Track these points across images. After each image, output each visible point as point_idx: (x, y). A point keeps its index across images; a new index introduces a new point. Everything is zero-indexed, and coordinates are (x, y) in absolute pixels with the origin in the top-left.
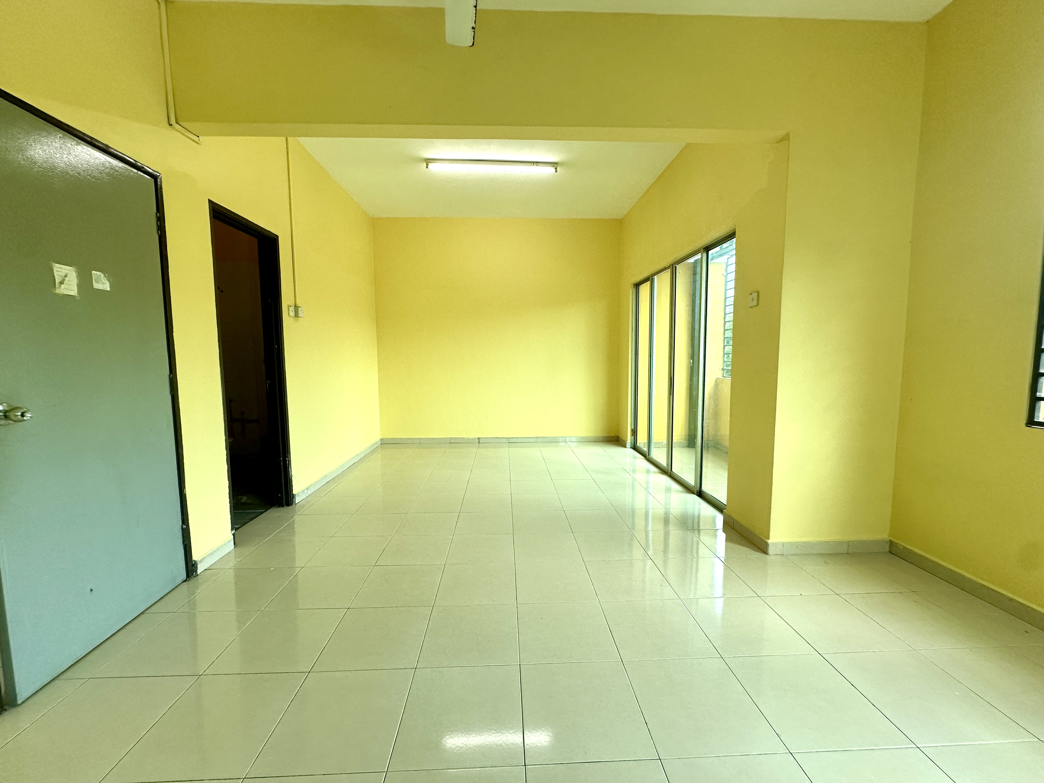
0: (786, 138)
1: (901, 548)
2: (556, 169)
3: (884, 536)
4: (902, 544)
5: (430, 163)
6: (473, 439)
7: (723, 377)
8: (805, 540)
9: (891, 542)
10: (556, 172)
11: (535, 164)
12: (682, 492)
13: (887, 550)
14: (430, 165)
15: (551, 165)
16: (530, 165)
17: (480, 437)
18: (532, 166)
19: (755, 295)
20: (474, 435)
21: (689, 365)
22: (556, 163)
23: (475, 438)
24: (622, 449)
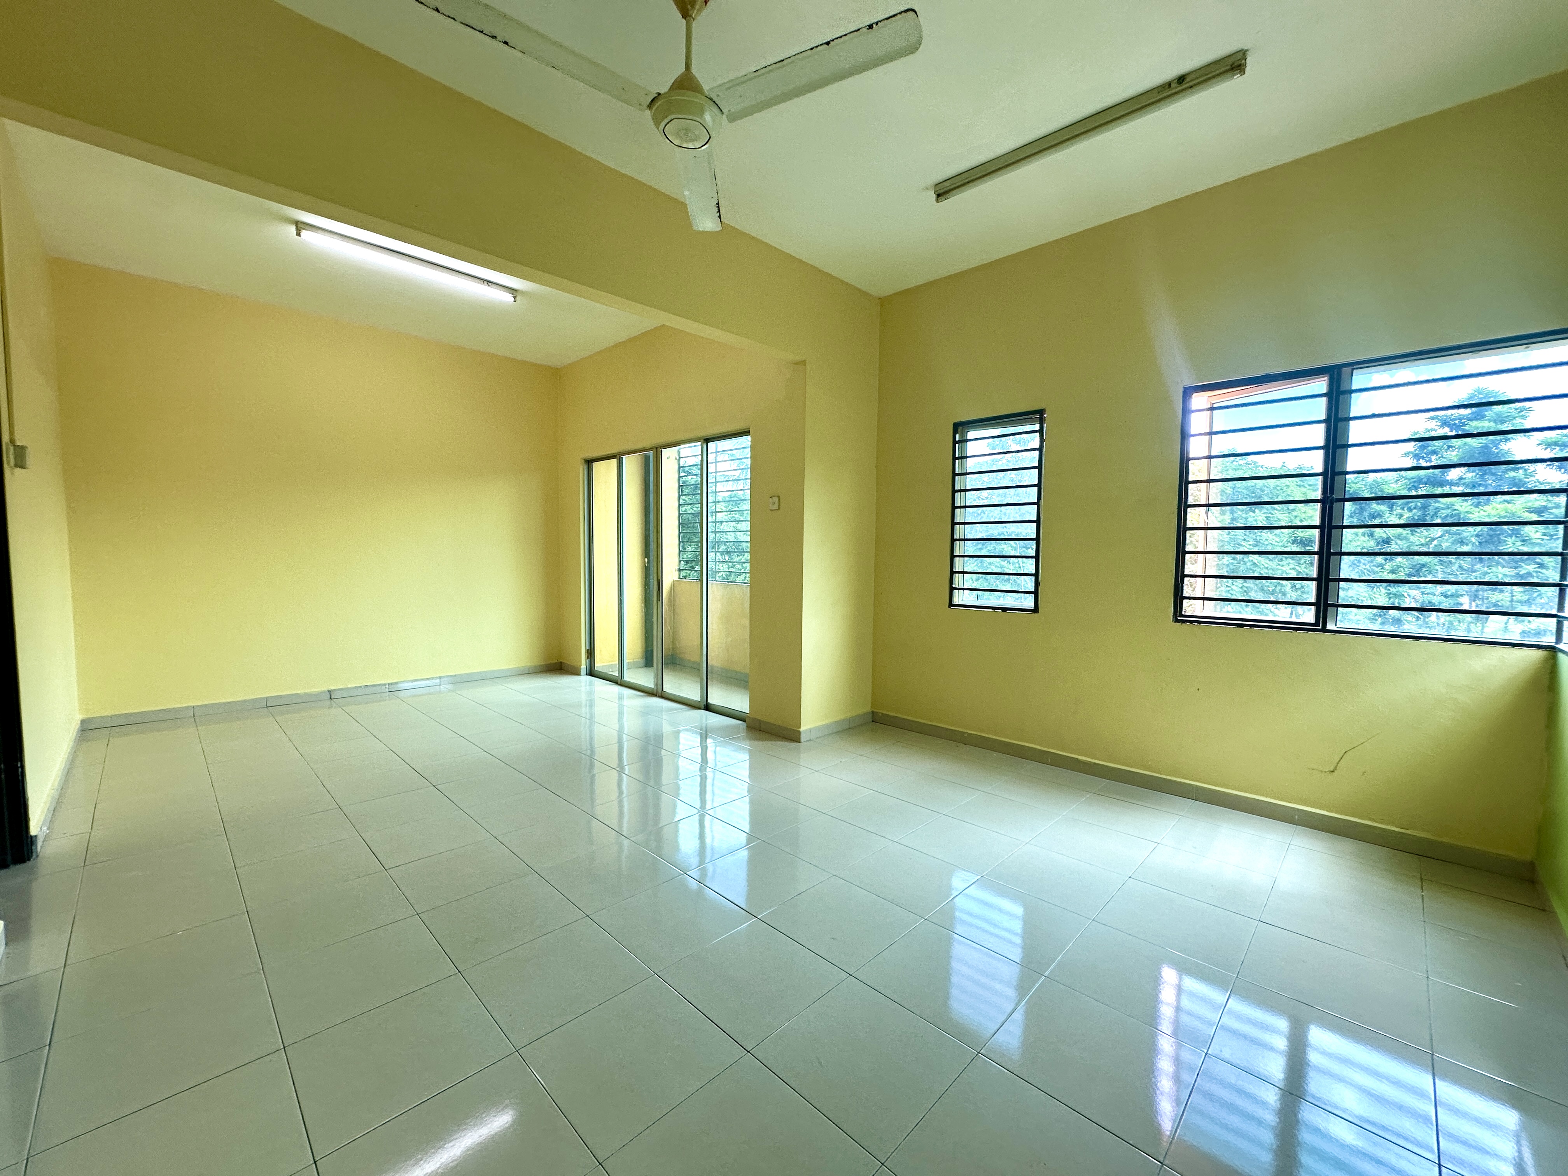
0: (803, 363)
1: (880, 715)
2: (515, 297)
3: (868, 709)
4: (881, 711)
5: (304, 229)
6: (317, 695)
7: (680, 578)
8: (824, 723)
9: (873, 712)
10: (515, 301)
11: (485, 282)
12: (688, 710)
13: (871, 720)
14: (304, 233)
15: (509, 290)
16: (478, 283)
17: (332, 688)
18: (481, 284)
19: (776, 499)
20: (321, 687)
21: (643, 564)
22: (516, 290)
23: (322, 692)
24: (576, 678)
